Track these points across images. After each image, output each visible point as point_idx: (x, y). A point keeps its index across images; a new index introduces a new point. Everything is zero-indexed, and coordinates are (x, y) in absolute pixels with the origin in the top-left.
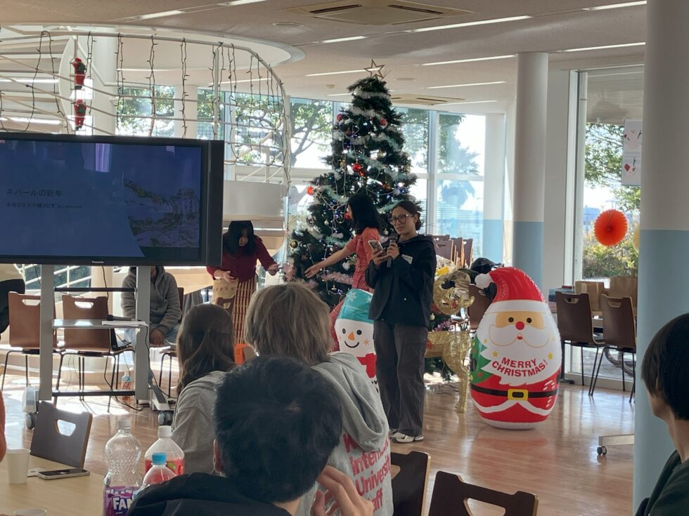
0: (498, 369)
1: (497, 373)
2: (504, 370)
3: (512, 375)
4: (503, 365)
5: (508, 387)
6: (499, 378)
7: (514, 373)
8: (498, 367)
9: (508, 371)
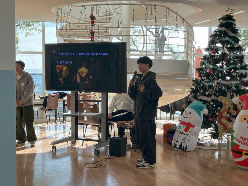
0: (238, 142)
1: (238, 143)
2: (241, 142)
3: (244, 145)
4: (241, 140)
5: (242, 150)
6: (239, 146)
7: (245, 144)
8: (238, 140)
9: (242, 143)
